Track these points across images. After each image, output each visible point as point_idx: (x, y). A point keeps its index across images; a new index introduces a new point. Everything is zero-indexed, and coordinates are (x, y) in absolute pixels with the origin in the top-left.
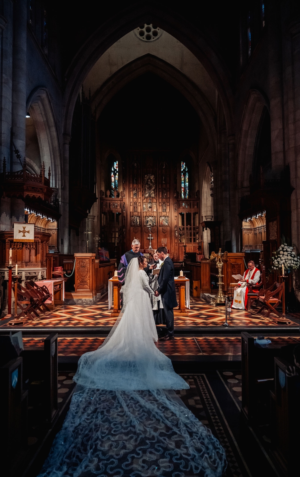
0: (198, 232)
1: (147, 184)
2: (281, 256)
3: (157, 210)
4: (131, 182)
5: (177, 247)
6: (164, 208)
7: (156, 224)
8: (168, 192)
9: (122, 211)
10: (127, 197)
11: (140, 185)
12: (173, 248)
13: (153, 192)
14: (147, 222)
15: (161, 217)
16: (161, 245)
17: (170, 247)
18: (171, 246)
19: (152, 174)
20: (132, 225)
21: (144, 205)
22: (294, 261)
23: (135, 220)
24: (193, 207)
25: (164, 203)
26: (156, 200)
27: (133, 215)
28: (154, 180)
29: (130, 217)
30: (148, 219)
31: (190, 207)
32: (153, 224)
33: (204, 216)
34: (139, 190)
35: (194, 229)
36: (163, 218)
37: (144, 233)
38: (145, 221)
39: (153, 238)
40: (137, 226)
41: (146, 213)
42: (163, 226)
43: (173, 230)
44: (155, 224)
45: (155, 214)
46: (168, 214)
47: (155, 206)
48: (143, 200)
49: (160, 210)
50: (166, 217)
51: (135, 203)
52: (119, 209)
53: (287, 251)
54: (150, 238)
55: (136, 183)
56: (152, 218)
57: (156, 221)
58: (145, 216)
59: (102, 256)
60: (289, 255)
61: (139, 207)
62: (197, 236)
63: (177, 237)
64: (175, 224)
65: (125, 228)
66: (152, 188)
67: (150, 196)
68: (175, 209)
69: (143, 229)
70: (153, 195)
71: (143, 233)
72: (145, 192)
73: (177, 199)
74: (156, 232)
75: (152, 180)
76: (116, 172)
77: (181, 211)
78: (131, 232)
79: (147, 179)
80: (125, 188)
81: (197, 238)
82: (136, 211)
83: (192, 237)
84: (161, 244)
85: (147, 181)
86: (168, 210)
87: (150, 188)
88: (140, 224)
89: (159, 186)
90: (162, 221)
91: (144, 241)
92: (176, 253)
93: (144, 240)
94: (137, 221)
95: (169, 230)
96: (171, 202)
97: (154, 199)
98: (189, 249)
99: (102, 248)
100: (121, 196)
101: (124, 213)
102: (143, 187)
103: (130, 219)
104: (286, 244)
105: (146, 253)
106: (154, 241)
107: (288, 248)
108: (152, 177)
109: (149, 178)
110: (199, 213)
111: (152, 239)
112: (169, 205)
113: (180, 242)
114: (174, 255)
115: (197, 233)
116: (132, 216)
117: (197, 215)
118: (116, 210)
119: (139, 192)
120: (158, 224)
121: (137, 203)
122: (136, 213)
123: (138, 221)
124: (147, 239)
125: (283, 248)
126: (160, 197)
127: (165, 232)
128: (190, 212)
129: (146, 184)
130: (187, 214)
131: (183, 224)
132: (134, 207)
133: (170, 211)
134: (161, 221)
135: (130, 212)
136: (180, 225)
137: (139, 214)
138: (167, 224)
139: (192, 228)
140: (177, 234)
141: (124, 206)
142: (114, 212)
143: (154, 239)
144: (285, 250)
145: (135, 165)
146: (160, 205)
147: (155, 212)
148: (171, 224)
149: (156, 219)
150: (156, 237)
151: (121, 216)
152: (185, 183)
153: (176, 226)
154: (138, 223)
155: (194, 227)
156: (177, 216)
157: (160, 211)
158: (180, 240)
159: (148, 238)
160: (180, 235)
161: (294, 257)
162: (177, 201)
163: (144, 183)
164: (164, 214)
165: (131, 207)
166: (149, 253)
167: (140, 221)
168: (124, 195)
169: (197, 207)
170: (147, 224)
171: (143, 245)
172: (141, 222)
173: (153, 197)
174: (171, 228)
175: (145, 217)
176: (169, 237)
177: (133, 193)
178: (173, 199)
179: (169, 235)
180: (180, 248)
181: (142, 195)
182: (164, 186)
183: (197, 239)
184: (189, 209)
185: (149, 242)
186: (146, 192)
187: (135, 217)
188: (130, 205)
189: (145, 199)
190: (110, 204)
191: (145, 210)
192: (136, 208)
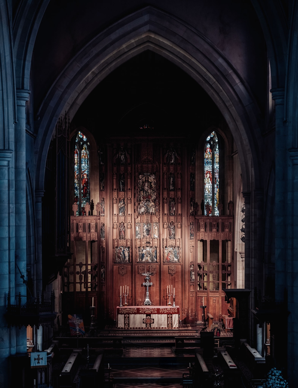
0: (229, 273)
1: (143, 190)
2: (269, 379)
3: (159, 236)
4: (115, 187)
5: (194, 299)
6: (173, 232)
7: (158, 261)
8: (180, 205)
9: (99, 237)
10: (107, 214)
11: (129, 194)
12: (186, 301)
13: (153, 204)
14: (142, 256)
15: (166, 247)
16: (165, 295)
17: (181, 298)
18: (183, 297)
19: (151, 174)
20: (116, 263)
21: (137, 228)
22: (280, 384)
23: (122, 253)
24: (223, 230)
25: (172, 223)
26: (157, 219)
27: (118, 245)
28: (155, 184)
29: (113, 248)
30: (144, 251)
31: (218, 231)
32: (152, 260)
33: (238, 251)
34: (129, 201)
35: (224, 268)
36: (171, 249)
37: (137, 275)
38: (138, 254)
39: (151, 284)
40: (125, 263)
41: (140, 241)
42: (169, 262)
43: (187, 269)
44: (155, 260)
45: (156, 243)
46: (178, 243)
47: (156, 228)
48: (135, 219)
49: (165, 235)
50: (175, 247)
51: (122, 225)
52: (93, 235)
53: (275, 375)
54: (147, 284)
55: (124, 190)
56: (151, 249)
57: (158, 254)
58: (138, 246)
59: (74, 328)
60: (276, 379)
61: (129, 230)
62: (229, 280)
63: (193, 282)
64: (191, 260)
65: (104, 267)
66: (151, 197)
67: (147, 212)
68: (192, 235)
69: (135, 268)
70: (152, 210)
71: (135, 276)
72: (139, 204)
73: (195, 216)
74: (158, 273)
75: (151, 183)
76: (81, 143)
77: (201, 236)
78: (114, 273)
79: (143, 182)
80: (104, 198)
81: (229, 283)
82: (124, 238)
83: (221, 282)
84: (165, 293)
85: (143, 185)
86: (178, 236)
87: (148, 199)
88: (130, 261)
89: (163, 194)
90: (168, 255)
91: (137, 289)
92: (192, 310)
93: (137, 287)
94: (124, 255)
95: (180, 270)
96: (183, 222)
97: (155, 217)
98: (214, 301)
99: (73, 316)
100: (97, 211)
101: (102, 242)
102: (136, 196)
103: (113, 251)
104: (275, 368)
105: (141, 313)
106: (154, 290)
107: (277, 372)
108: (152, 179)
109: (145, 180)
110: (232, 241)
111: (150, 286)
112: (181, 227)
113: (198, 289)
114: (188, 312)
115: (229, 275)
116: (117, 247)
117: (229, 243)
118: (89, 235)
119: (129, 205)
120: (160, 260)
121: (125, 225)
122: (122, 242)
123: (127, 254)
124: (142, 285)
125: (272, 372)
126: (166, 212)
127: (174, 272)
128: (216, 239)
129: (141, 190)
130: (211, 241)
131: (204, 258)
132: (120, 232)
133: (182, 237)
134: (166, 255)
135: (113, 240)
136: (200, 260)
137: (129, 243)
138: (176, 260)
139: (220, 267)
140: (193, 277)
141: (101, 229)
142: (85, 239)
143: (153, 285)
144: (273, 374)
145: (122, 157)
146: (165, 226)
147: (156, 240)
148: (183, 259)
149: (158, 251)
150: (158, 282)
151: (96, 244)
152: (213, 163)
153: (192, 264)
154: (127, 258)
155: (223, 264)
156: (194, 245)
157: (165, 237)
158: (199, 285)
159: (144, 284)
160: (198, 277)
161: (280, 381)
162: (195, 219)
163: (137, 190)
164: (172, 242)
165: (115, 230)
166: (145, 313)
167: (130, 254)
168: (102, 210)
169: (230, 230)
170: (142, 259)
171: (135, 297)
172: (131, 256)
173: (152, 214)
174: (183, 266)
175: (139, 248)
176: (180, 283)
177: (118, 206)
178: (187, 216)
179: (180, 279)
180: (199, 300)
181: (135, 210)
182: (172, 193)
183: (229, 285)
184: (215, 233)
185: (146, 289)
186: (141, 204)
187: (121, 249)
188: (113, 228)
189: (139, 217)
190: (77, 225)
191: (139, 235)
192: (123, 232)
